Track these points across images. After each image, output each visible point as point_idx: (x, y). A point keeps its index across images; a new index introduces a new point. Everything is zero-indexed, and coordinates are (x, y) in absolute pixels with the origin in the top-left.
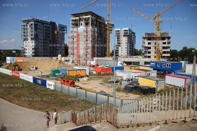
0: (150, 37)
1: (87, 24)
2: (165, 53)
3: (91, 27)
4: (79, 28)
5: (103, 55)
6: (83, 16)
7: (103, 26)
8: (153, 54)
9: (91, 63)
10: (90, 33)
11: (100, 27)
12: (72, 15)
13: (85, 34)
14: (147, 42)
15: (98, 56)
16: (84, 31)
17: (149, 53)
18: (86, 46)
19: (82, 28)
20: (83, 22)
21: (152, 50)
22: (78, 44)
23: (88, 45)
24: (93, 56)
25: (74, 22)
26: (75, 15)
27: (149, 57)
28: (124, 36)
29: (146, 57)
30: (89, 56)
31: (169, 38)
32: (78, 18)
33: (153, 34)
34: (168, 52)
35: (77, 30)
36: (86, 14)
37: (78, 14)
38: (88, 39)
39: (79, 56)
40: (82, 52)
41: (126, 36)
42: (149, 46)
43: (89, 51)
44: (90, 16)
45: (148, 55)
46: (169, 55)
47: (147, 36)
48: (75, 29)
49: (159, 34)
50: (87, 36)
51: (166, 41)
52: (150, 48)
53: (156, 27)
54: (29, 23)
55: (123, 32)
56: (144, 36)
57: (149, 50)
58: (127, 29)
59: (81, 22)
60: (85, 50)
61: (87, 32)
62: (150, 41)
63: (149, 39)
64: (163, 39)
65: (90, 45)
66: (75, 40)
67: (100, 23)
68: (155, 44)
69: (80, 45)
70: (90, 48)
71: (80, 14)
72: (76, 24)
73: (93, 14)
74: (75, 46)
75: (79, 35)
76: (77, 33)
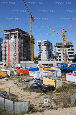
0: (59, 46)
1: (15, 37)
2: (70, 56)
3: (18, 39)
4: (10, 40)
5: (28, 59)
6: (13, 31)
7: (28, 39)
8: (62, 58)
9: (19, 66)
10: (17, 44)
11: (26, 39)
12: (5, 31)
13: (14, 44)
14: (57, 49)
15: (24, 60)
16: (14, 42)
17: (60, 57)
18: (15, 53)
19: (12, 40)
20: (13, 36)
21: (62, 55)
22: (9, 52)
23: (16, 52)
24: (20, 60)
25: (6, 36)
26: (7, 31)
27: (60, 60)
28: (44, 46)
29: (57, 60)
30: (17, 60)
31: (72, 46)
32: (9, 33)
33: (61, 44)
34: (72, 56)
35: (9, 41)
36: (15, 30)
37: (9, 30)
38: (16, 48)
39: (9, 61)
40: (12, 58)
41: (45, 45)
43: (17, 56)
44: (17, 32)
45: (59, 58)
46: (73, 58)
47: (57, 45)
48: (7, 41)
49: (66, 44)
50: (15, 46)
51: (70, 48)
52: (60, 53)
53: (62, 38)
55: (43, 43)
56: (56, 45)
57: (59, 55)
58: (46, 41)
59: (12, 36)
60: (14, 56)
61: (15, 43)
62: (59, 49)
63: (59, 47)
64: (68, 47)
65: (17, 52)
66: (7, 49)
67: (26, 37)
68: (63, 50)
69: (11, 53)
70: (18, 54)
71: (10, 30)
72: (8, 37)
73: (19, 30)
74: (7, 53)
75: (10, 45)
76: (9, 43)
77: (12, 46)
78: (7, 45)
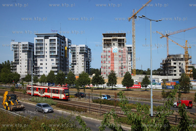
8: (178, 72)
13: (121, 54)
14: (173, 62)
17: (175, 71)
18: (122, 66)
21: (177, 69)
22: (112, 64)
23: (124, 65)
27: (175, 75)
28: (80, 53)
29: (172, 75)
32: (111, 38)
37: (111, 34)
42: (175, 65)
45: (174, 73)
52: (175, 67)
54: (50, 38)
57: (175, 69)
62: (175, 62)
68: (180, 63)
69: (115, 65)
70: (126, 67)
75: (113, 55)
76: (111, 52)
77: (118, 57)
78: (109, 54)
